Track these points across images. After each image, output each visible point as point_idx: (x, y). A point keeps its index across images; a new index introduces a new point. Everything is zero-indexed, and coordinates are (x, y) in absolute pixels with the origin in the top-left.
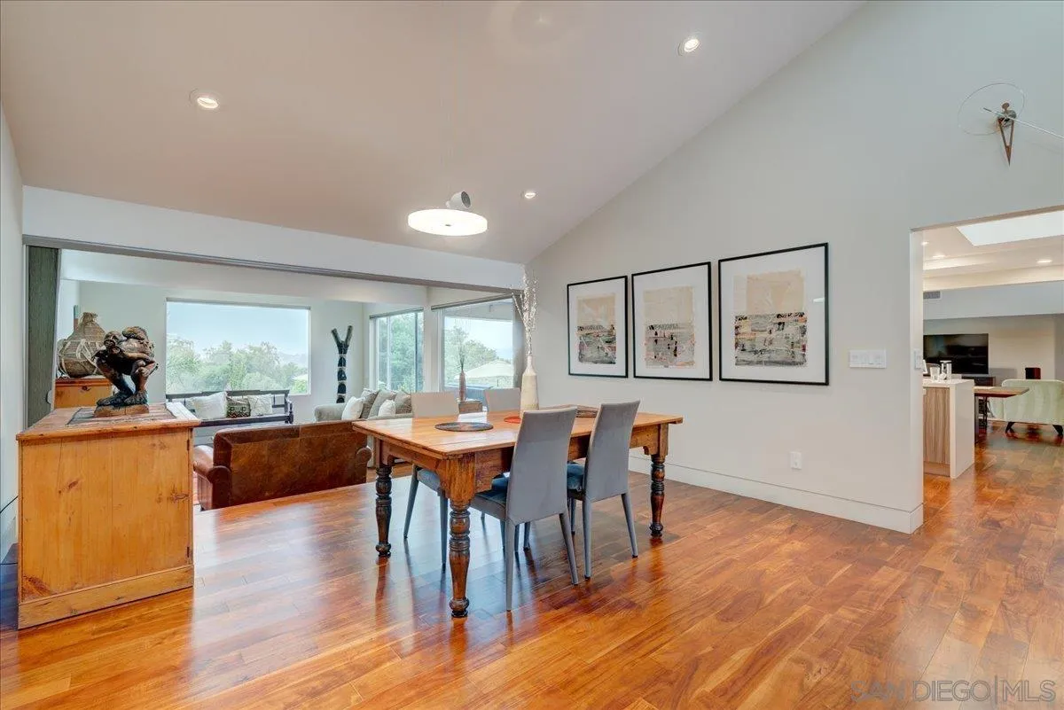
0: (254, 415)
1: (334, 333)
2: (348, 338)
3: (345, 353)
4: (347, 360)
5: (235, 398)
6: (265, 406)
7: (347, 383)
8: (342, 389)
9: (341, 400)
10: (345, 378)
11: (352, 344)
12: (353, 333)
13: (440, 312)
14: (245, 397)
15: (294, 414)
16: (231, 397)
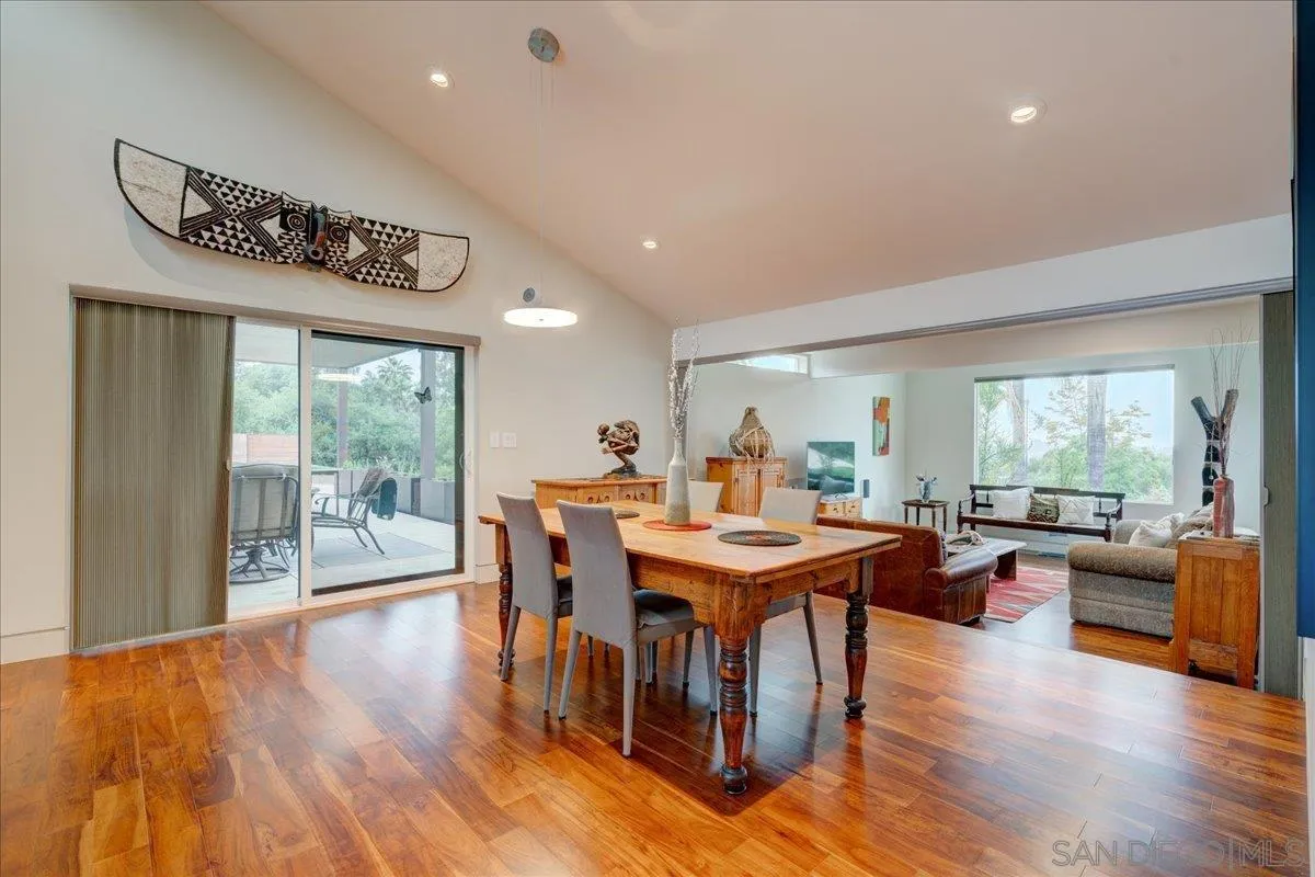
0: (1061, 522)
1: (1201, 404)
5: (1041, 496)
6: (1082, 513)
14: (1055, 497)
16: (1036, 495)
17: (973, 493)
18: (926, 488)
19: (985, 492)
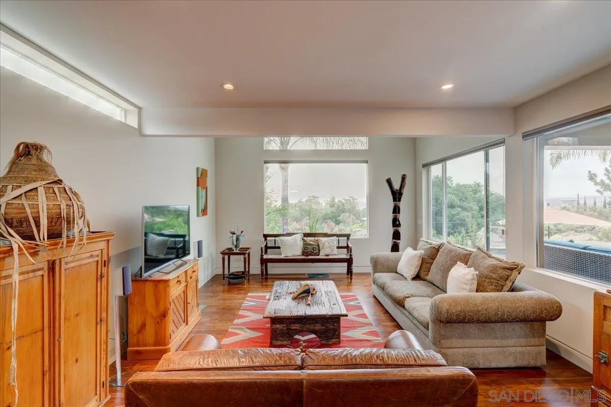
0: (322, 255)
1: (389, 182)
2: (402, 186)
3: (399, 201)
4: (401, 207)
5: (308, 239)
6: (330, 247)
7: (402, 230)
8: (397, 235)
9: (395, 248)
10: (399, 225)
11: (406, 192)
12: (407, 181)
13: (535, 140)
14: (316, 238)
15: (353, 257)
16: (305, 238)
17: (266, 239)
18: (237, 239)
19: (273, 238)
